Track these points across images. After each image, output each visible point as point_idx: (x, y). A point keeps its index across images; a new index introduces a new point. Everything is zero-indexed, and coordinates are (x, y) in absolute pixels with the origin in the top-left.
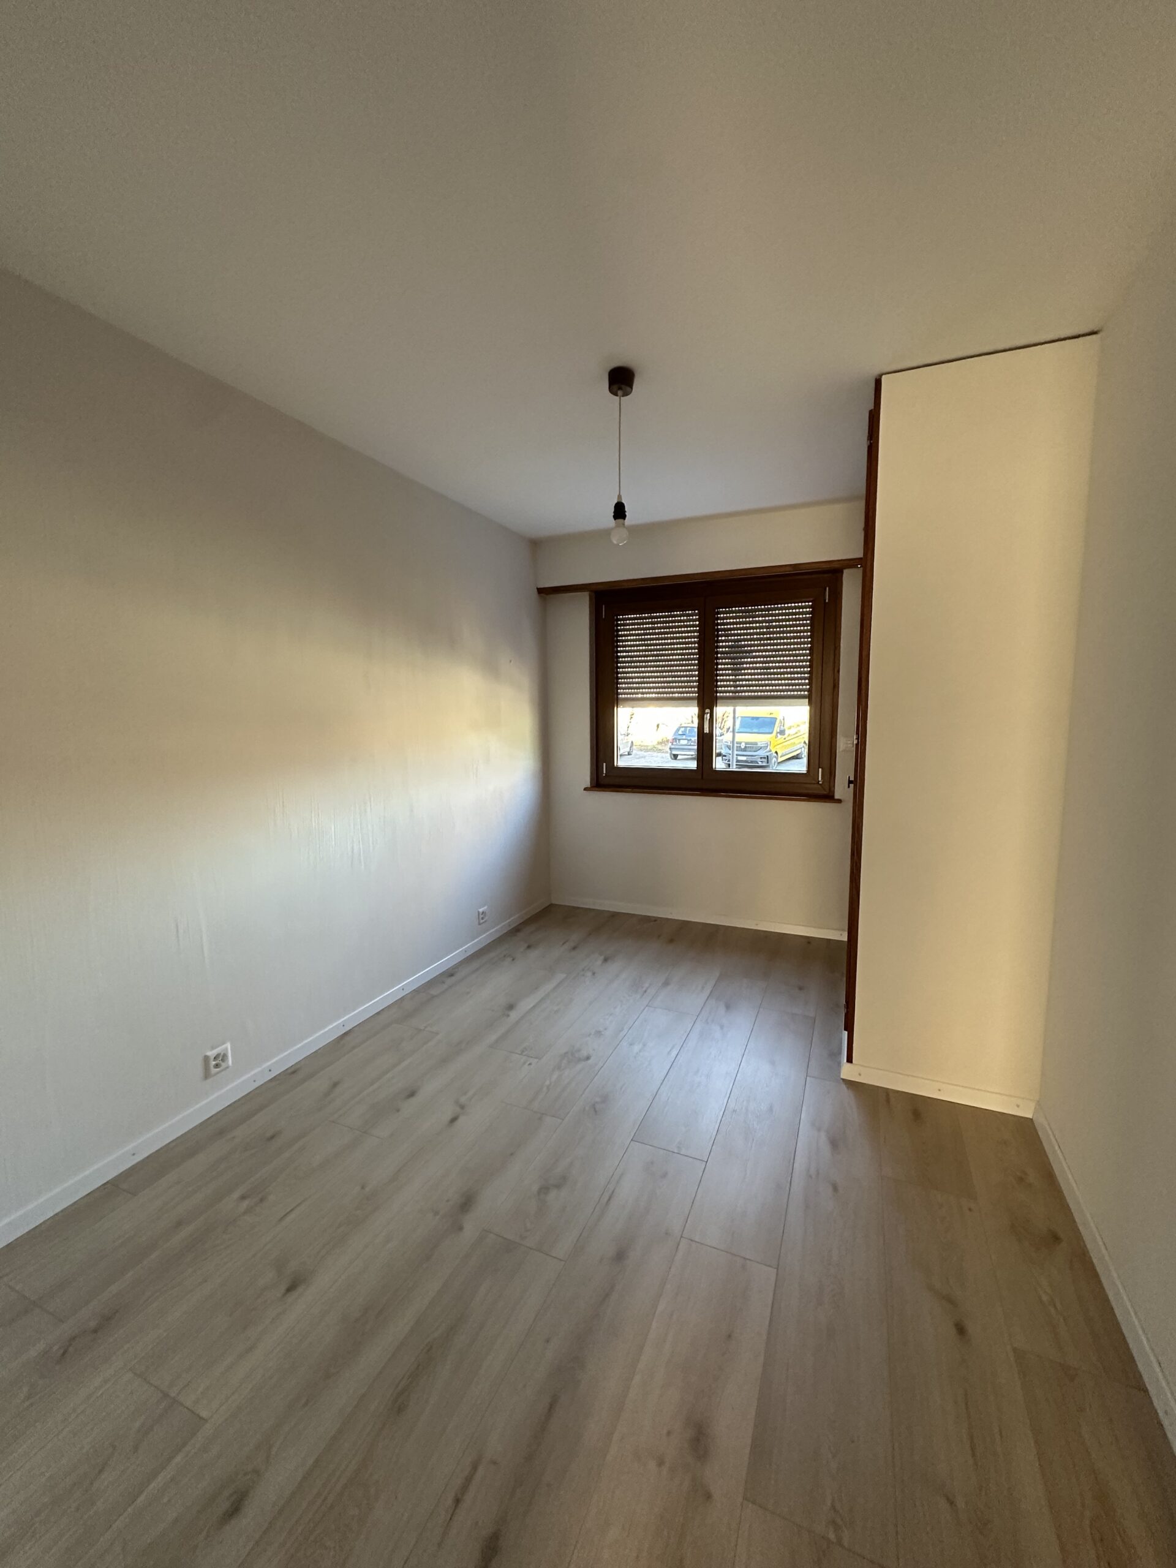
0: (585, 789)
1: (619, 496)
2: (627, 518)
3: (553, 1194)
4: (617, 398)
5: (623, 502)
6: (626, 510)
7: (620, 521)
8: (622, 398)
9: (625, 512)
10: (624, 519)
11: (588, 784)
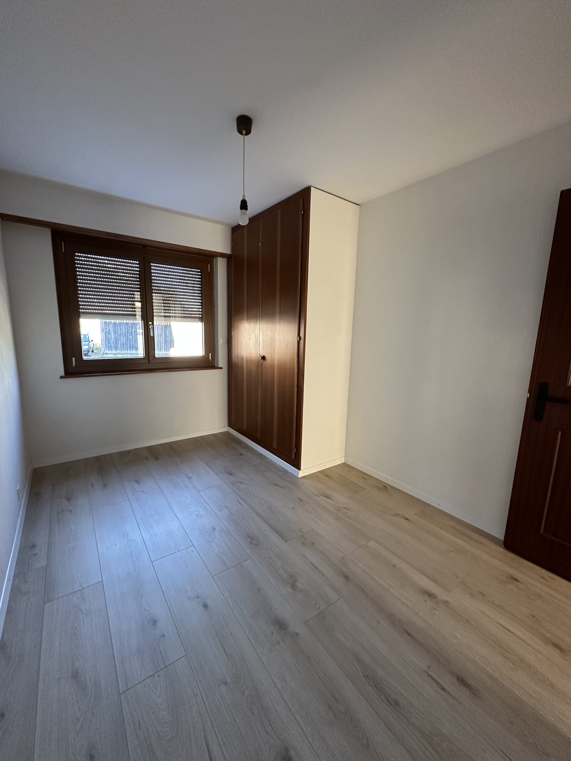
0: (61, 377)
1: (244, 196)
2: (248, 210)
3: (299, 585)
4: (242, 136)
5: (246, 199)
6: (248, 205)
7: (244, 211)
8: (245, 136)
9: (247, 206)
10: (247, 210)
11: (63, 373)
